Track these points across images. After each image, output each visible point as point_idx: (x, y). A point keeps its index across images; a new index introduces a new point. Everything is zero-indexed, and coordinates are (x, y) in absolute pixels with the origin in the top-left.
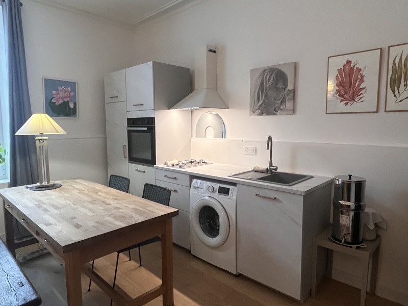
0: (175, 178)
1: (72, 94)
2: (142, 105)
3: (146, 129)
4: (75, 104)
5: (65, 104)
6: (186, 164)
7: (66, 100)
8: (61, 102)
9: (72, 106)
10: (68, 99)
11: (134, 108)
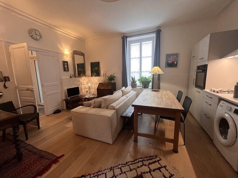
0: (211, 98)
1: (176, 58)
2: (203, 58)
3: (201, 71)
4: (177, 62)
5: (173, 63)
6: (225, 92)
7: (173, 61)
8: (171, 62)
9: (175, 63)
10: (174, 60)
11: (200, 61)
